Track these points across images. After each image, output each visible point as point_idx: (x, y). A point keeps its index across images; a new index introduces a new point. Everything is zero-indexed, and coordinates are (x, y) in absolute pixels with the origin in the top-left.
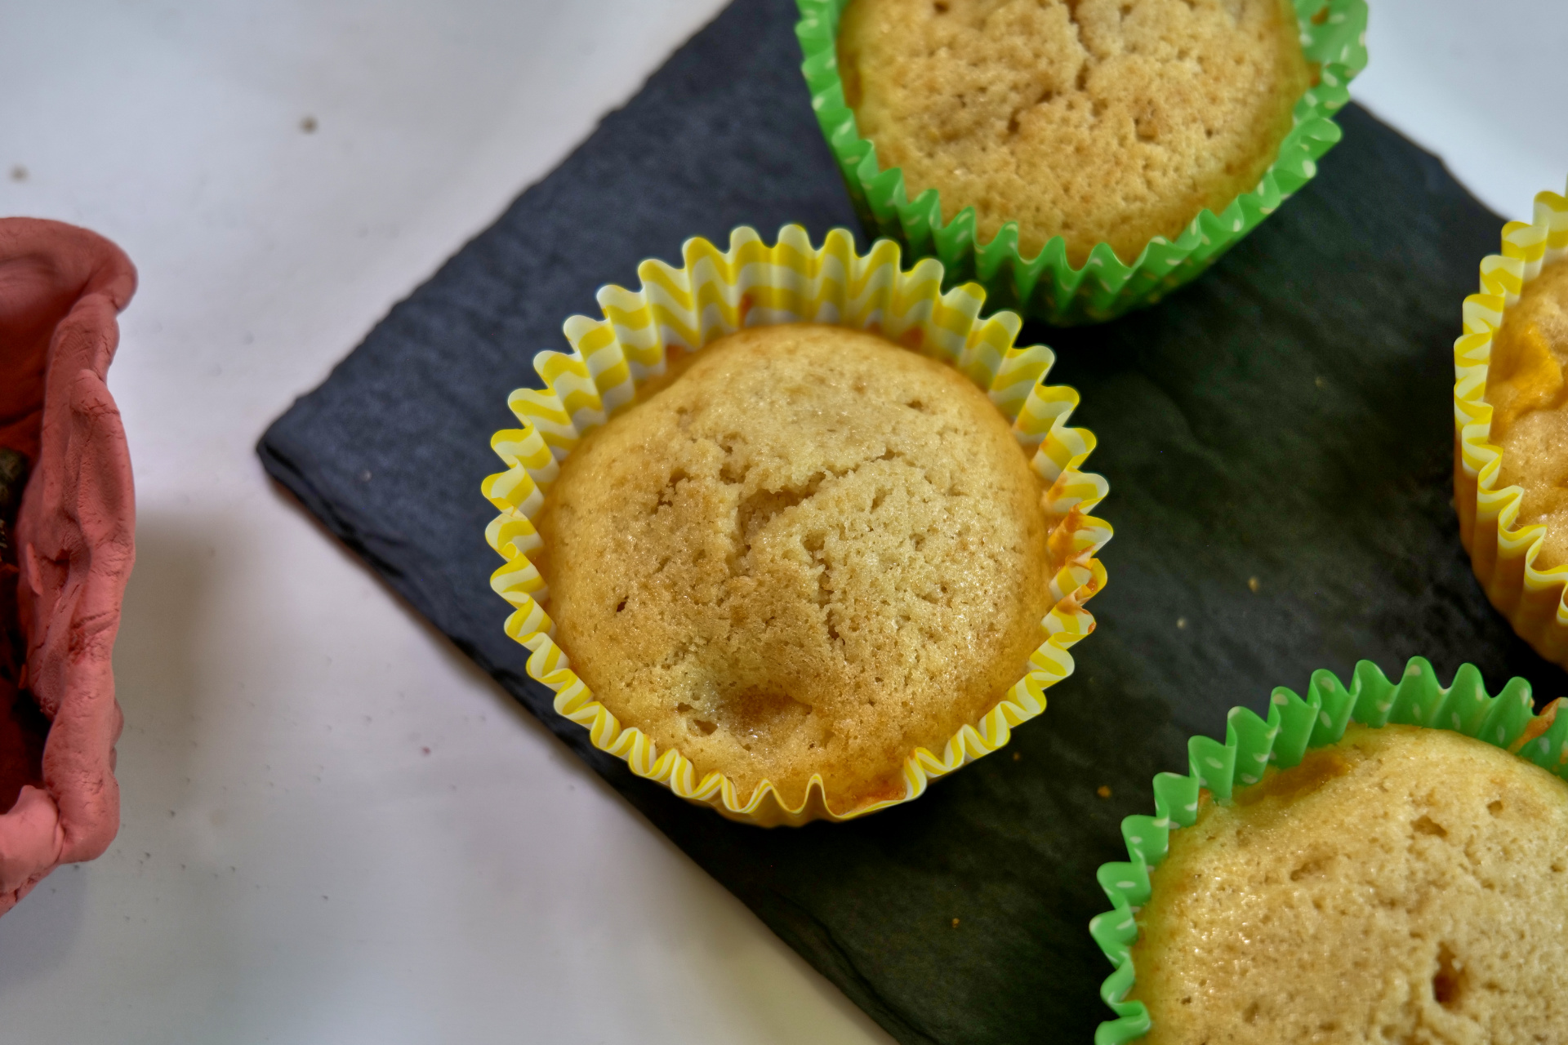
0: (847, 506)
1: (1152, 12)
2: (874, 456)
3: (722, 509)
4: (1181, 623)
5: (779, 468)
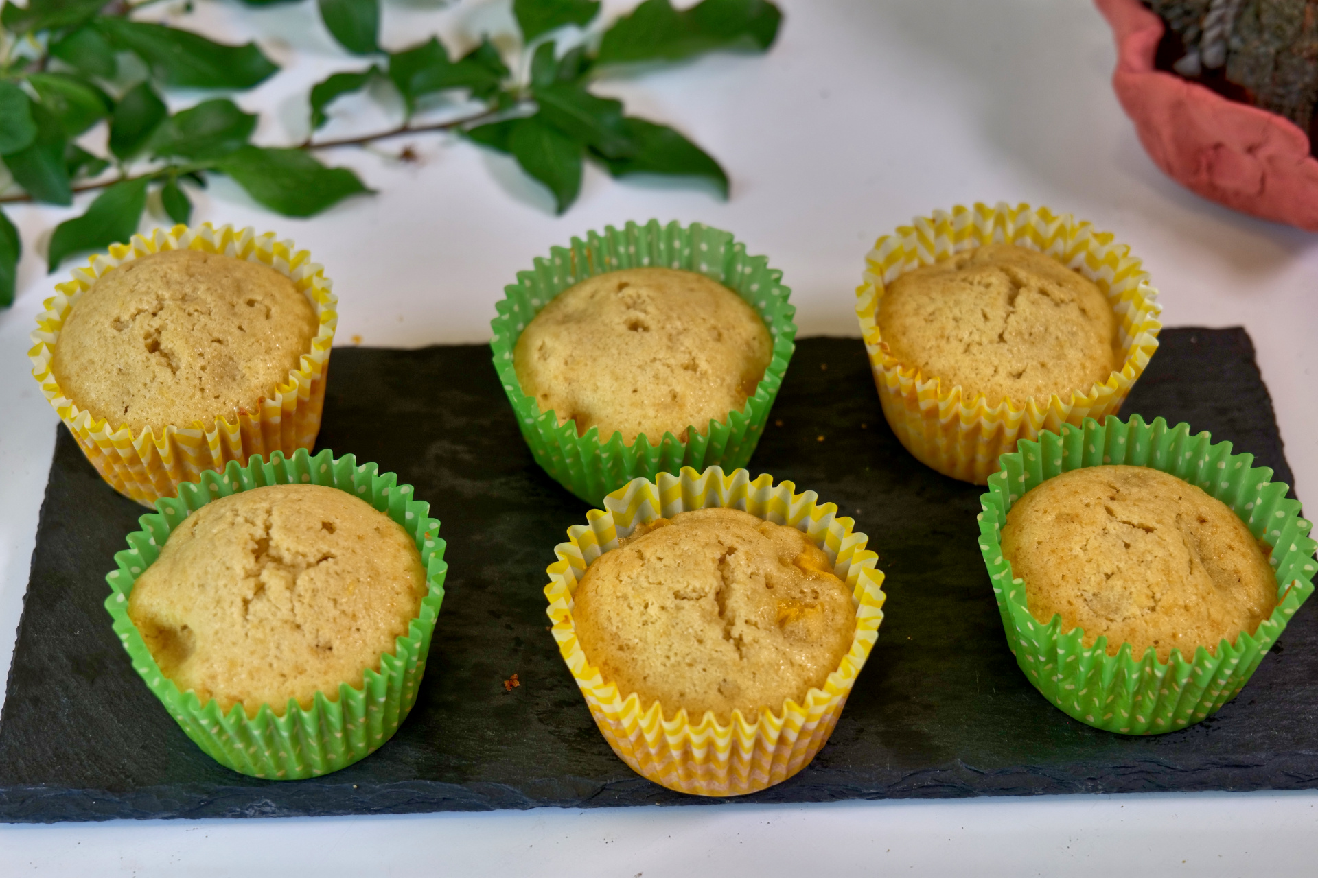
0: (990, 302)
2: (1005, 332)
3: (1028, 277)
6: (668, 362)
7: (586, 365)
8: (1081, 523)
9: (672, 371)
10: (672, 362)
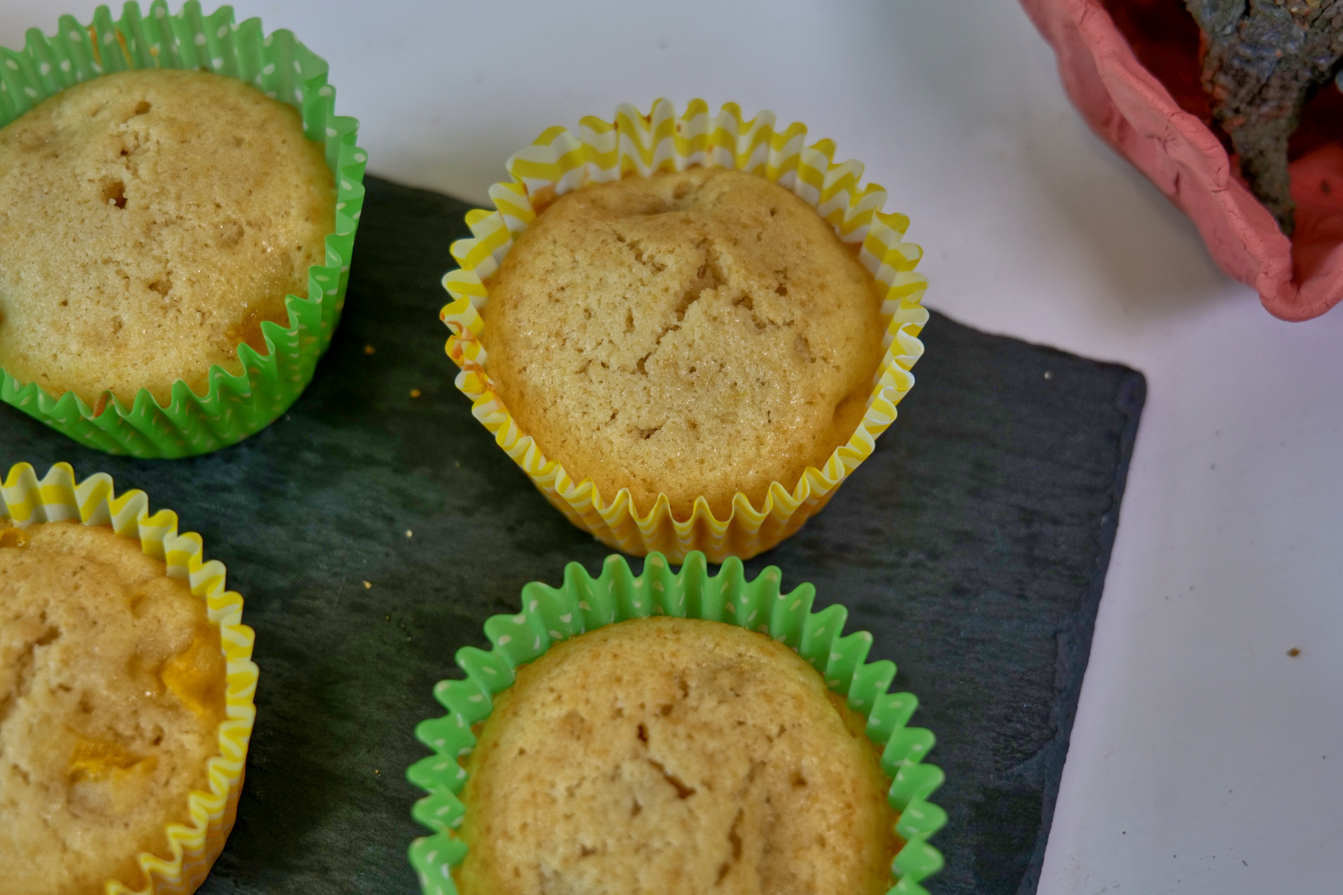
0: (648, 299)
1: (613, 816)
2: (650, 357)
3: (735, 268)
4: (409, 534)
5: (710, 306)
6: (126, 269)
7: (18, 237)
8: (587, 746)
9: (127, 287)
10: (132, 271)
